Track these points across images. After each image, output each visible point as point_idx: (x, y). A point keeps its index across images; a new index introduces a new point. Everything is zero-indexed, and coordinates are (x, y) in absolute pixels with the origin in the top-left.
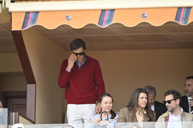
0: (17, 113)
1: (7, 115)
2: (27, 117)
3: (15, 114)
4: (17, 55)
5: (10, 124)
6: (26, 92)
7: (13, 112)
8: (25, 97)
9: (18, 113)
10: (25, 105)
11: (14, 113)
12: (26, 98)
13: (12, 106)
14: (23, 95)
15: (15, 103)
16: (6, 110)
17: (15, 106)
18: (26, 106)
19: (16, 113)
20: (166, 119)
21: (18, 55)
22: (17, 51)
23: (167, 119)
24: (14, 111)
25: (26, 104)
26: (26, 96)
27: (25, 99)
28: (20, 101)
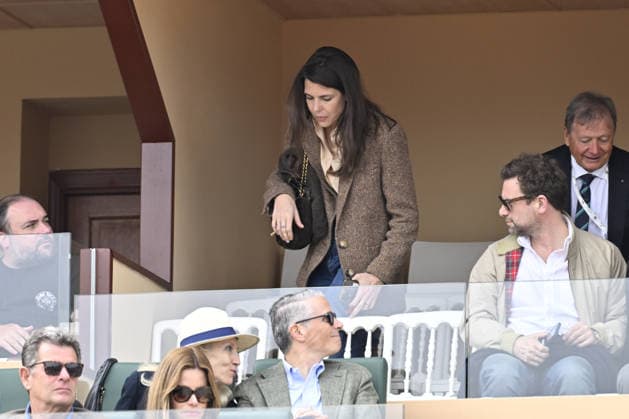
0: (106, 252)
1: (69, 256)
2: (142, 265)
3: (97, 252)
4: (102, 35)
5: (78, 293)
6: (137, 172)
7: (90, 247)
8: (136, 191)
9: (108, 250)
10: (135, 220)
11: (93, 250)
12: (139, 193)
13: (87, 225)
14: (127, 184)
15: (100, 215)
16: (65, 238)
17: (96, 223)
18: (139, 226)
19: (101, 250)
20: (510, 261)
21: (107, 35)
22: (103, 20)
23: (513, 263)
24: (93, 244)
25: (138, 217)
26: (139, 187)
27: (137, 197)
28: (114, 206)
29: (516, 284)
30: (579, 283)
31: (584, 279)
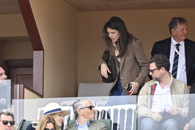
0: (22, 86)
1: (10, 87)
2: (34, 90)
3: (19, 86)
5: (13, 99)
6: (32, 60)
7: (17, 84)
8: (32, 66)
9: (23, 85)
10: (31, 76)
11: (18, 85)
13: (16, 77)
14: (29, 64)
15: (20, 74)
16: (9, 81)
17: (19, 76)
18: (32, 77)
19: (20, 85)
20: (152, 88)
21: (22, 16)
22: (20, 11)
23: (153, 89)
24: (18, 83)
25: (32, 74)
26: (33, 65)
27: (31, 68)
28: (24, 71)
29: (154, 95)
30: (174, 95)
31: (176, 94)
